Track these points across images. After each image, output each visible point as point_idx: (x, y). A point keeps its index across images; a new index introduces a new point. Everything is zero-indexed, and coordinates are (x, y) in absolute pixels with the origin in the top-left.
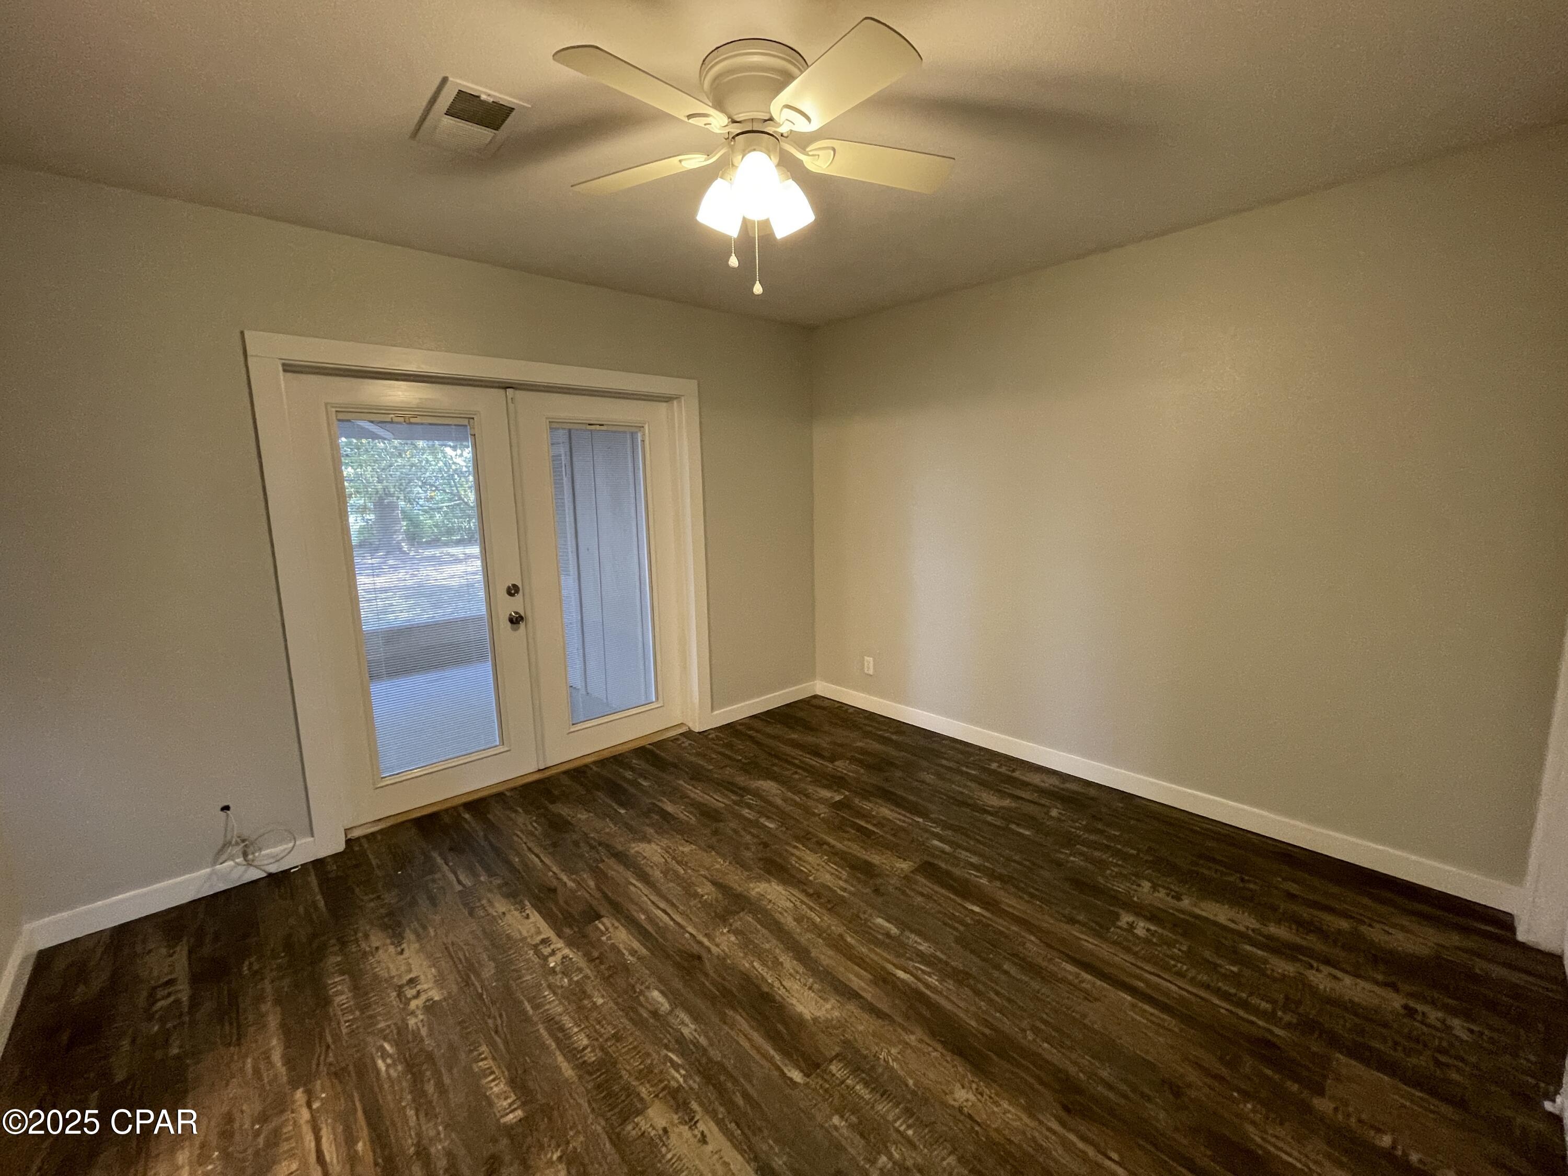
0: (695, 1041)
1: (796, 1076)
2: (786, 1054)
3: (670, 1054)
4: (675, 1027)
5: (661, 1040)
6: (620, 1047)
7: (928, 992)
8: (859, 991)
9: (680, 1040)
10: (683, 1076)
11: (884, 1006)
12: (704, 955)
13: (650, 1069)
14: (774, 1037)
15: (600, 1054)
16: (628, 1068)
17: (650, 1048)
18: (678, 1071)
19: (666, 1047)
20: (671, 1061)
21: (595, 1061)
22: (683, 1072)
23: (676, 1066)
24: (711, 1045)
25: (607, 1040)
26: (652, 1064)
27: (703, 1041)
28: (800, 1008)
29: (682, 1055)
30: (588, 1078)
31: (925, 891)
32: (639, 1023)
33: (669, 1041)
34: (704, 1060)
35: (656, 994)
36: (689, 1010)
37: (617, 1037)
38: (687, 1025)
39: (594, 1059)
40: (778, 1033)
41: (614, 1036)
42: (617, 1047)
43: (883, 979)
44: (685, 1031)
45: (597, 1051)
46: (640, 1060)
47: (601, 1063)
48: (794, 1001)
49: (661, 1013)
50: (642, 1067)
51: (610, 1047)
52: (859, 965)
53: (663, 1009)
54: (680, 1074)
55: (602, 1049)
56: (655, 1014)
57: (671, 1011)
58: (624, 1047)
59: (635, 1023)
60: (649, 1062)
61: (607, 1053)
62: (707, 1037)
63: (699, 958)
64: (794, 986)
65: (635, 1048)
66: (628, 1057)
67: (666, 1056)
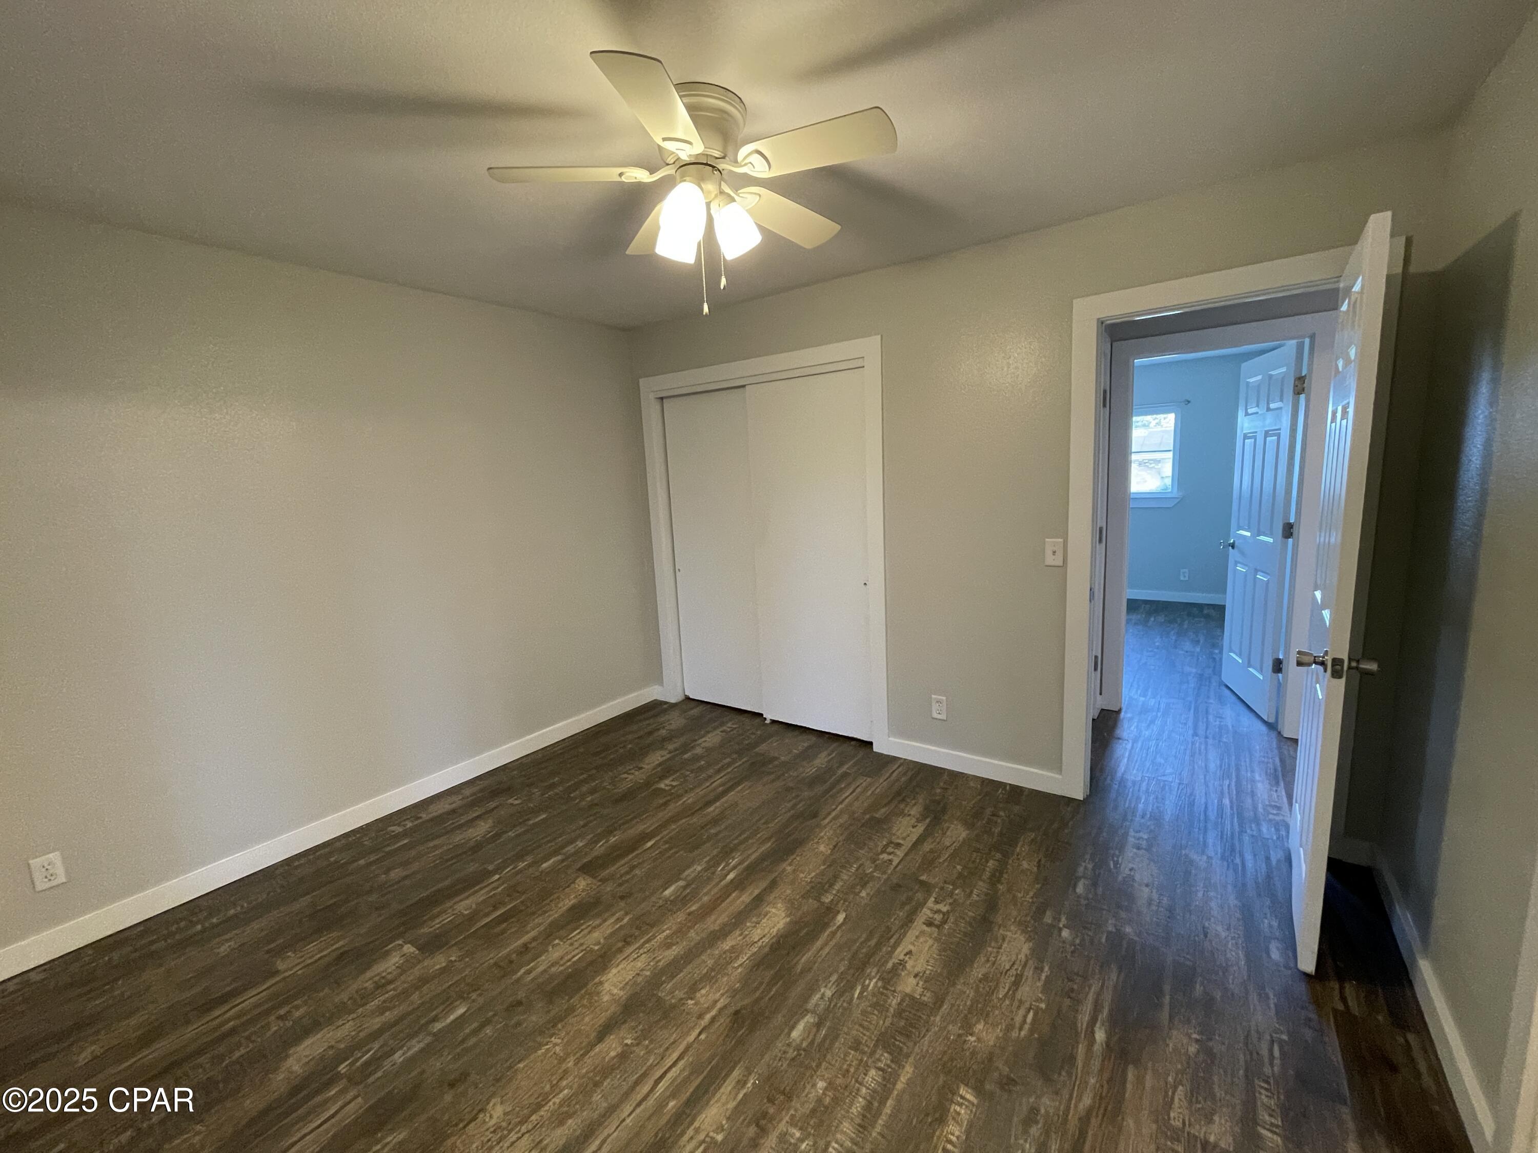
0: (836, 984)
1: (841, 918)
2: (826, 925)
3: (856, 996)
4: (828, 1003)
5: (845, 1009)
6: (865, 1038)
7: (746, 864)
8: (753, 897)
9: (840, 994)
10: (871, 980)
11: (763, 884)
12: (732, 1009)
13: (875, 1005)
14: (812, 936)
15: (879, 1052)
16: (881, 1022)
17: (857, 1014)
18: (869, 985)
19: (850, 1002)
20: (861, 993)
21: (888, 1052)
22: (867, 982)
23: (864, 988)
24: (836, 971)
25: (864, 1053)
26: (870, 1006)
27: (834, 978)
28: (781, 925)
29: (853, 988)
30: (905, 1050)
31: (626, 869)
32: (833, 1035)
33: (844, 1001)
34: (852, 971)
35: (795, 1034)
36: (806, 998)
37: (856, 1045)
38: (823, 995)
39: (886, 1055)
40: (807, 934)
41: (856, 1050)
42: (866, 1041)
43: (739, 885)
44: (829, 993)
45: (877, 1056)
46: (870, 1016)
47: (887, 1047)
48: (775, 930)
49: (816, 1020)
50: (876, 1012)
51: (869, 1047)
52: (723, 901)
53: (812, 1020)
54: (870, 983)
55: (873, 1053)
56: (819, 1025)
57: (813, 1012)
58: (865, 1035)
59: (837, 1037)
60: (869, 1009)
61: (876, 1046)
62: (831, 975)
63: (737, 1013)
64: (756, 934)
65: (861, 1025)
66: (872, 1027)
67: (858, 998)
